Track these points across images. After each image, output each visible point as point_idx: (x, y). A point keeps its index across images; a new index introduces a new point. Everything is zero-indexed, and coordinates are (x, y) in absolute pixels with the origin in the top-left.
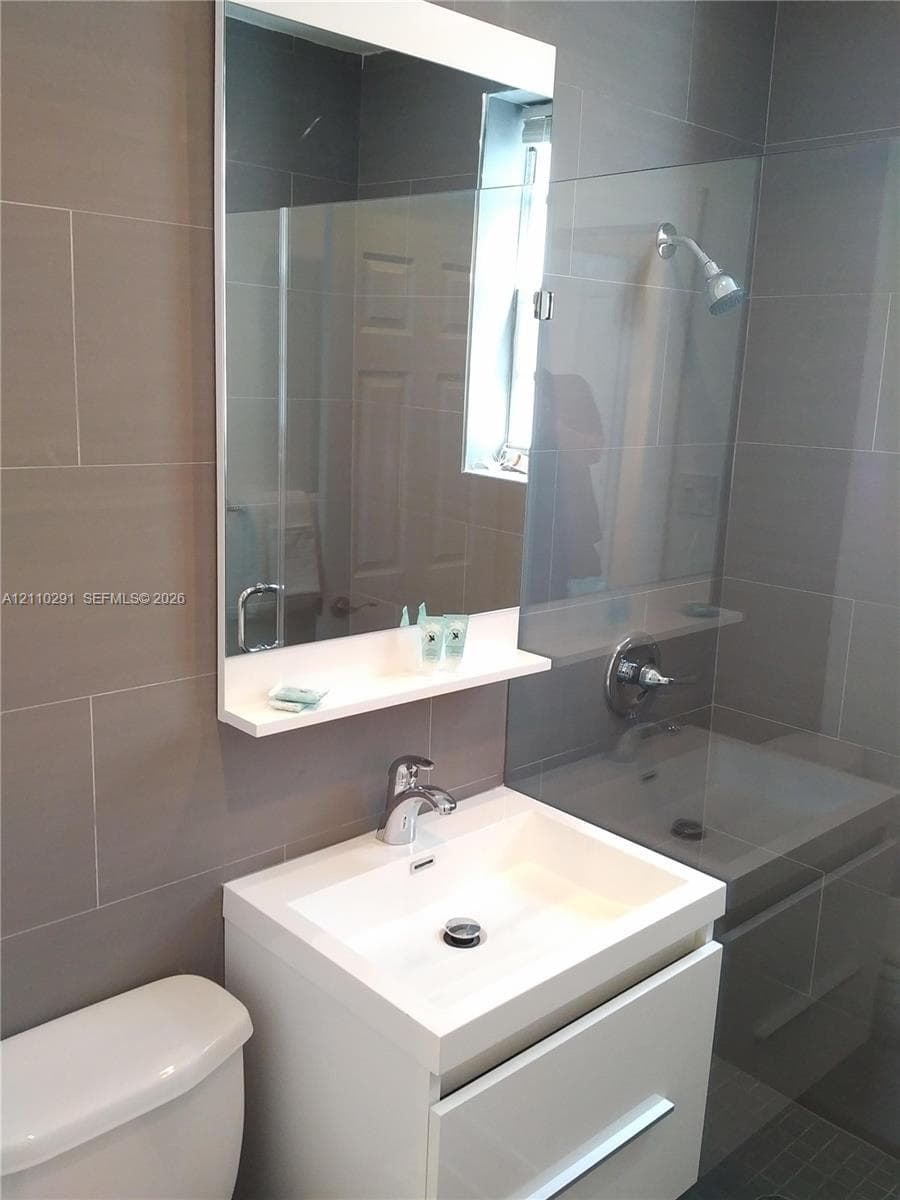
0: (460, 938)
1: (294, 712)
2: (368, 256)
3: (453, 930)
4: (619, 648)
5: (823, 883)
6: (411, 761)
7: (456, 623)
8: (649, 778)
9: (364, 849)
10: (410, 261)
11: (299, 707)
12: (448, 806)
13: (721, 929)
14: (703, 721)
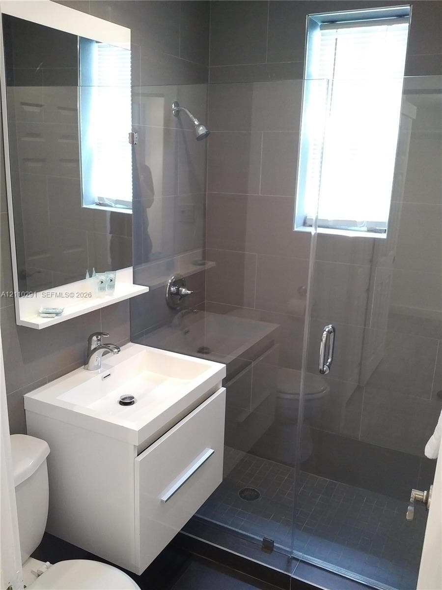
0: (127, 402)
1: (53, 318)
2: (23, 104)
3: (123, 399)
4: (170, 281)
5: (252, 365)
6: (98, 334)
7: (111, 275)
8: (187, 332)
9: (80, 373)
10: (41, 106)
11: (55, 315)
12: (116, 350)
13: (225, 382)
14: (202, 308)
